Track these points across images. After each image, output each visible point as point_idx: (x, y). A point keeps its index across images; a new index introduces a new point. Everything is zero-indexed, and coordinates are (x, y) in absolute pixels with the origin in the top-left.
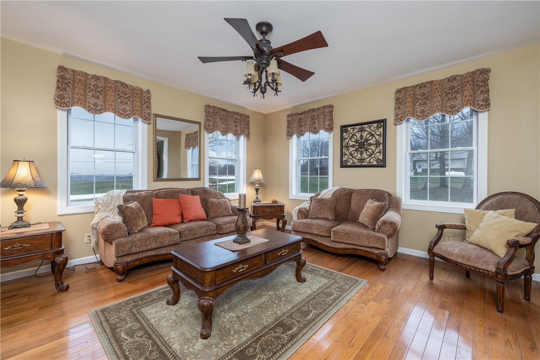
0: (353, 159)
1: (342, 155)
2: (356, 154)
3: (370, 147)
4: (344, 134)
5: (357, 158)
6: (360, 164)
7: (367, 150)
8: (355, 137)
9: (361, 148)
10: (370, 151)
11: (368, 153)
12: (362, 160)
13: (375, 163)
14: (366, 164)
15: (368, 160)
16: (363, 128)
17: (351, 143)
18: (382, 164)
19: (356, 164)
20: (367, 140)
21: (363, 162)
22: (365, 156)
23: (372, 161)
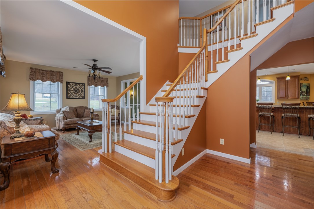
0: (72, 95)
1: (67, 94)
4: (68, 85)
5: (74, 95)
8: (73, 87)
9: (76, 92)
10: (80, 93)
12: (76, 96)
13: (81, 97)
14: (78, 98)
15: (79, 96)
16: (77, 85)
17: (72, 90)
18: (83, 98)
19: (74, 97)
20: (78, 89)
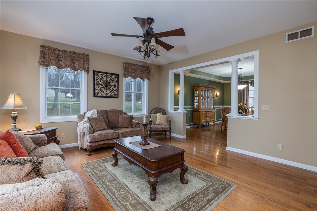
0: (101, 92)
1: (94, 89)
2: (103, 90)
3: (111, 87)
4: (96, 77)
5: (104, 92)
6: (106, 96)
7: (109, 88)
8: (103, 80)
9: (106, 87)
11: (110, 90)
12: (107, 94)
14: (109, 96)
15: (110, 94)
16: (108, 76)
17: (100, 83)
18: (117, 96)
19: (104, 96)
20: (109, 83)
21: (107, 95)
22: (108, 91)
23: (112, 95)
